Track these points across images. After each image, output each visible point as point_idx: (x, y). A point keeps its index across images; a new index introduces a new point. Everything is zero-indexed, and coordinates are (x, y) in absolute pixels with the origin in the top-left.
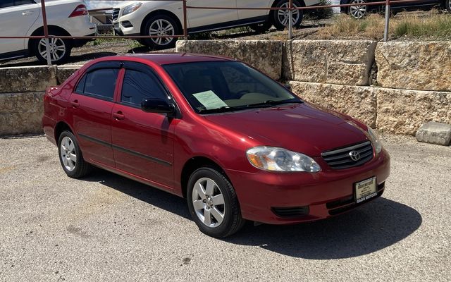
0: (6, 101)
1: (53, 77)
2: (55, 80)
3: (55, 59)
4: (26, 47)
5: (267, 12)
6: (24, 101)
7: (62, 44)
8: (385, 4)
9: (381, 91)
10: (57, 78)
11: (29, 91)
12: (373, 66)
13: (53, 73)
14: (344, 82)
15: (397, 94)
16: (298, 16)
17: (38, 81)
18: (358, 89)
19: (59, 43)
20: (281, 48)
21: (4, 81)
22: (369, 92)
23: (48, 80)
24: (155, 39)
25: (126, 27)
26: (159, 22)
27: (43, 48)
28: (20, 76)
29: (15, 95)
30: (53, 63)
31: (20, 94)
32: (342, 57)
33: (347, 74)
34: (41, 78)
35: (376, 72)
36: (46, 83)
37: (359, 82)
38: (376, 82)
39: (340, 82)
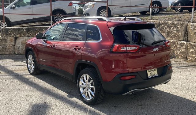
8: (192, 8)
9: (189, 44)
12: (186, 33)
14: (174, 39)
18: (179, 42)
22: (184, 44)
28: (40, 30)
32: (173, 28)
33: (175, 36)
35: (188, 35)
37: (180, 39)
38: (188, 40)
39: (171, 39)
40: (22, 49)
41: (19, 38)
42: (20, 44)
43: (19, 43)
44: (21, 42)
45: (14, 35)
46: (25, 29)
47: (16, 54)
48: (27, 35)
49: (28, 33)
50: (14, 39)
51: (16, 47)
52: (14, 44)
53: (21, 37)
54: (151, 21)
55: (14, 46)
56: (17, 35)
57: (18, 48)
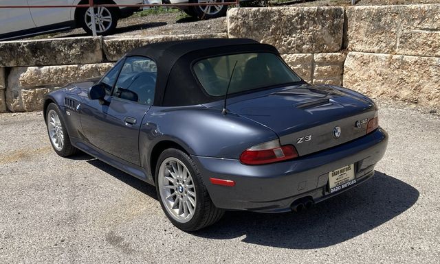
0: (51, 74)
1: (98, 48)
2: (100, 52)
3: (101, 31)
4: (73, 19)
6: (69, 73)
7: (108, 15)
10: (102, 50)
11: (75, 63)
13: (98, 45)
14: (420, 53)
17: (83, 53)
19: (105, 14)
20: (342, 15)
21: (49, 53)
23: (93, 52)
27: (89, 19)
28: (64, 48)
29: (60, 67)
30: (98, 34)
31: (65, 67)
32: (419, 24)
33: (424, 44)
34: (86, 49)
36: (91, 55)
39: (413, 53)
40: (26, 98)
41: (15, 70)
42: (19, 85)
43: (15, 84)
46: (28, 47)
47: (12, 110)
48: (34, 60)
49: (37, 57)
50: (1, 74)
51: (8, 91)
52: (3, 85)
53: (20, 68)
55: (5, 90)
57: (15, 96)
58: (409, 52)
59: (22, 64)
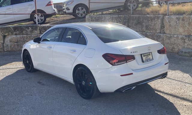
0: (21, 38)
1: (38, 29)
2: (39, 30)
3: (40, 22)
4: (29, 18)
5: (123, 4)
6: (27, 38)
7: (43, 17)
9: (165, 36)
10: (40, 29)
11: (29, 34)
12: (163, 25)
13: (38, 27)
14: (152, 32)
15: (171, 37)
16: (136, 5)
17: (33, 31)
19: (42, 16)
20: (127, 18)
21: (20, 30)
22: (161, 36)
23: (36, 30)
24: (78, 15)
25: (68, 10)
26: (80, 8)
27: (35, 18)
28: (26, 28)
29: (24, 36)
30: (38, 24)
31: (26, 35)
32: (151, 22)
33: (153, 29)
34: (34, 29)
35: (164, 28)
36: (36, 31)
37: (157, 32)
38: (164, 32)
39: (150, 32)
40: (11, 46)
41: (8, 36)
42: (9, 42)
43: (7, 41)
44: (9, 40)
45: (3, 33)
46: (13, 28)
47: (5, 51)
48: (15, 33)
50: (2, 38)
51: (4, 45)
52: (2, 42)
54: (132, 16)
55: (3, 43)
56: (6, 33)
57: (7, 46)
58: (148, 31)
59: (10, 34)
